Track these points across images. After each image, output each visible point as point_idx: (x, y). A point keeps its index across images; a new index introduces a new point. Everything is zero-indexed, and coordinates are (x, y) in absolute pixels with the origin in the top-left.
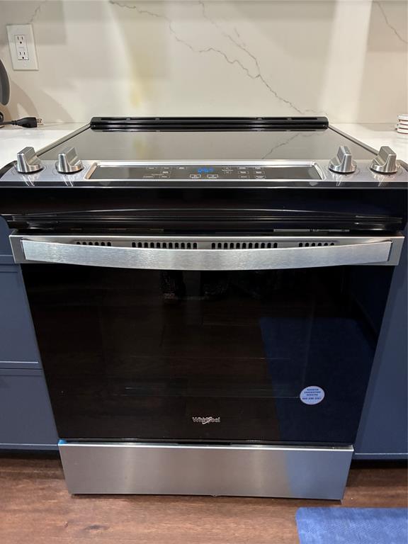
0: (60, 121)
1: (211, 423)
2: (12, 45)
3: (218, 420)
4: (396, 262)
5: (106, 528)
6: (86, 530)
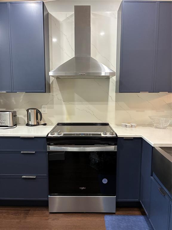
0: (50, 124)
1: (84, 189)
2: (42, 109)
3: (85, 188)
4: (116, 150)
5: (58, 219)
6: (53, 220)
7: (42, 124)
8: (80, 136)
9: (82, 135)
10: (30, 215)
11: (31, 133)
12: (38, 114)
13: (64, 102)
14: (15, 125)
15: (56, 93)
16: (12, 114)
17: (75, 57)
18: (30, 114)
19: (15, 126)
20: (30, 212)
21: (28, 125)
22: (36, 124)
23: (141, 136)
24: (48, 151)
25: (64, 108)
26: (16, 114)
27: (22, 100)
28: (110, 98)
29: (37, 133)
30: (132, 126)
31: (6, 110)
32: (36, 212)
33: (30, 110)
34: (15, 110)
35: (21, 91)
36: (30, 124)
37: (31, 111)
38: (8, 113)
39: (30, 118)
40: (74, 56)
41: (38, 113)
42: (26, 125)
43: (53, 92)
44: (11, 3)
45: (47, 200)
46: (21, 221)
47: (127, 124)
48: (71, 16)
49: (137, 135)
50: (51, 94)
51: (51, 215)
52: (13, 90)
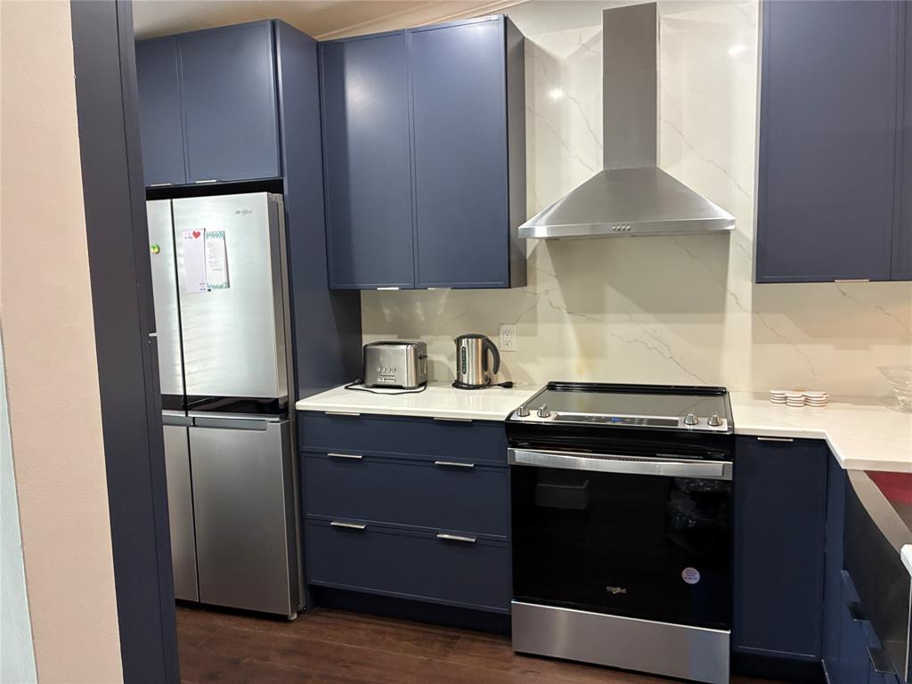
0: (526, 383)
1: (619, 593)
2: (501, 336)
3: (624, 591)
4: (729, 477)
5: (539, 673)
6: (525, 672)
7: (499, 385)
8: (609, 423)
9: (614, 422)
10: (457, 651)
11: (465, 409)
12: (490, 352)
13: (569, 313)
14: (423, 384)
15: (545, 284)
16: (415, 350)
17: (605, 171)
18: (464, 352)
19: (423, 388)
20: (459, 641)
21: (458, 384)
22: (481, 383)
23: (824, 433)
24: (512, 466)
25: (570, 332)
26: (425, 351)
27: (442, 310)
28: (730, 299)
29: (483, 410)
30: (807, 401)
31: (399, 338)
32: (476, 645)
33: (464, 341)
34: (423, 339)
35: (441, 283)
36: (465, 381)
37: (468, 342)
38: (403, 350)
39: (464, 364)
40: (601, 169)
41: (489, 350)
42: (454, 385)
43: (535, 283)
44: (414, 31)
45: (508, 613)
46: (430, 660)
47: (788, 394)
48: (595, 39)
49: (806, 430)
50: (528, 288)
51: (519, 659)
52: (416, 282)
